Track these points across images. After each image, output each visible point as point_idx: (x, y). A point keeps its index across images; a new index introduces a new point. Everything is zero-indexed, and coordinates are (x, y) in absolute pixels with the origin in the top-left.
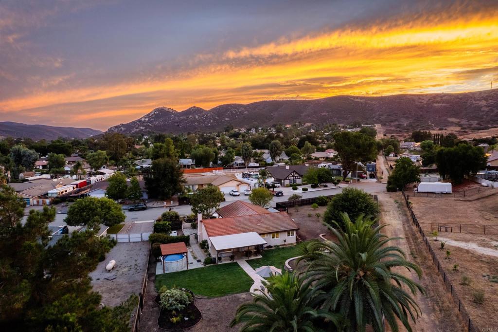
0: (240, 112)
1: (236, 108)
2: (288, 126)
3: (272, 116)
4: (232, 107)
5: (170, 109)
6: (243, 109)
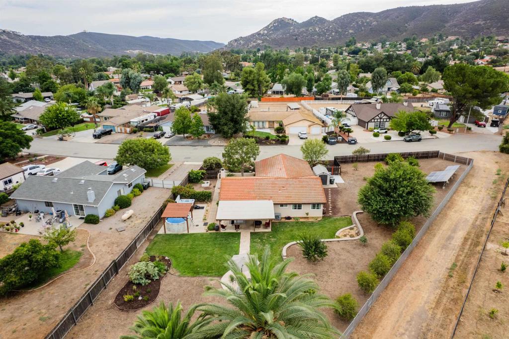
0: (367, 23)
1: (363, 18)
2: (424, 40)
3: (406, 27)
4: (359, 16)
5: (290, 19)
6: (372, 19)
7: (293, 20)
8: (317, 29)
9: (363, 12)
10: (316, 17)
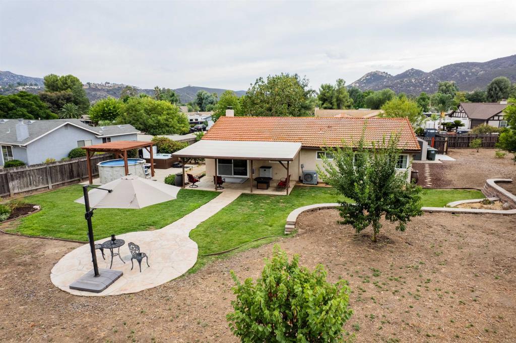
0: (473, 73)
4: (462, 66)
5: (384, 72)
6: (478, 68)
7: (387, 74)
8: (413, 81)
9: (468, 63)
10: (412, 69)
